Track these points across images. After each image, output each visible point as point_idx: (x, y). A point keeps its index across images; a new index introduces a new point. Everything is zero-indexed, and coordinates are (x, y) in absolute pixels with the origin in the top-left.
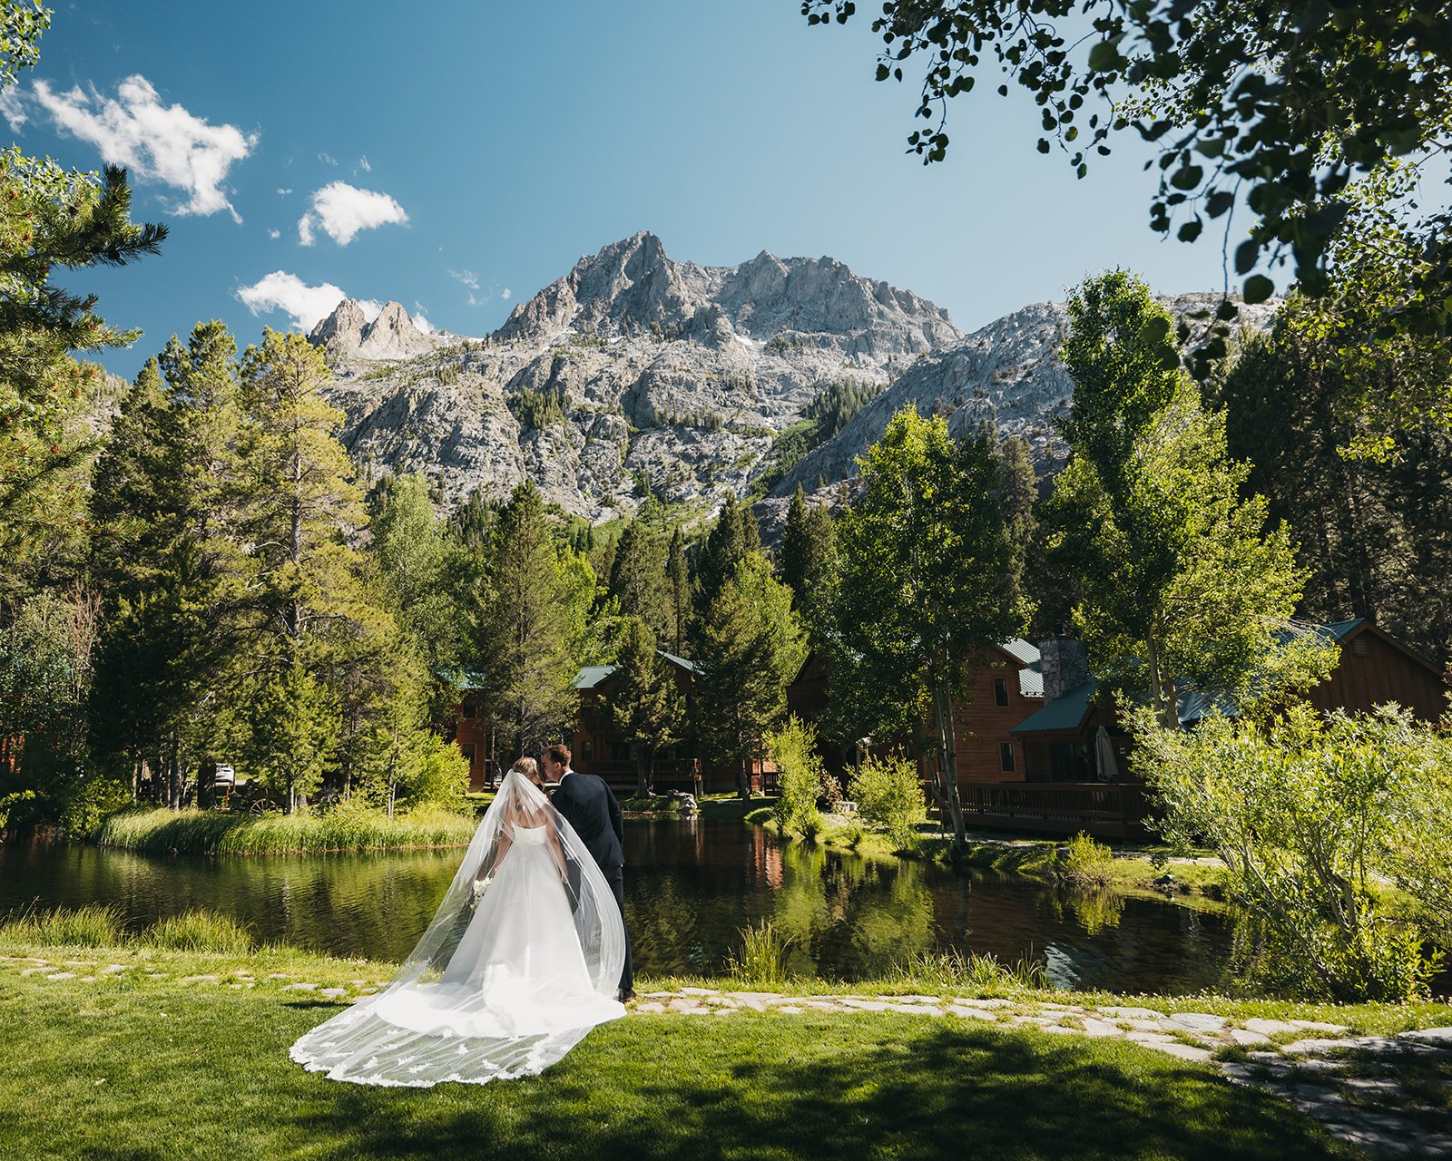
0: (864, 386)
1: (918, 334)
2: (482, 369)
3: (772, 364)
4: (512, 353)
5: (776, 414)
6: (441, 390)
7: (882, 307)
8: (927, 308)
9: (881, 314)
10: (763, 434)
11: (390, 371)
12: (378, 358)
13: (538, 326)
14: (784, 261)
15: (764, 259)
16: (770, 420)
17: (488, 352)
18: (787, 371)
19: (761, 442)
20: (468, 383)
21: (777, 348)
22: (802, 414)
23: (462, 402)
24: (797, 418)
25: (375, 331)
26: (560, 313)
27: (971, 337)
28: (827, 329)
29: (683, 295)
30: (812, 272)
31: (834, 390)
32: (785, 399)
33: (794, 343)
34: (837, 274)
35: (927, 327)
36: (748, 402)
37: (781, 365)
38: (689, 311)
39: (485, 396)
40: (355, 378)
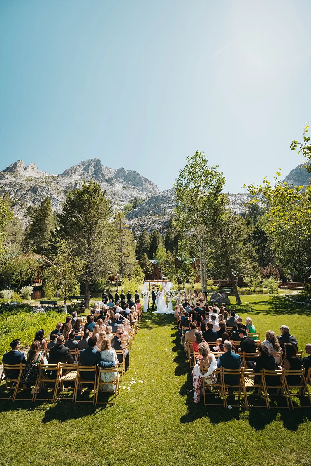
0: (141, 198)
1: (152, 189)
2: (57, 183)
3: (123, 191)
4: (65, 180)
5: (124, 202)
6: (47, 186)
7: (145, 183)
8: (153, 184)
9: (145, 184)
10: (121, 206)
11: (32, 180)
12: (28, 176)
13: (71, 175)
14: (126, 170)
15: (122, 169)
16: (122, 203)
17: (59, 179)
18: (126, 193)
19: (121, 207)
20: (53, 186)
21: (125, 188)
22: (129, 202)
23: (52, 189)
24: (128, 203)
25: (28, 169)
26: (77, 173)
27: (162, 192)
28: (135, 186)
29: (105, 173)
30: (132, 173)
31: (135, 198)
32: (126, 199)
33: (128, 188)
34: (137, 175)
35: (153, 188)
36: (118, 199)
37: (125, 192)
38: (107, 178)
39: (58, 189)
40: (22, 180)
